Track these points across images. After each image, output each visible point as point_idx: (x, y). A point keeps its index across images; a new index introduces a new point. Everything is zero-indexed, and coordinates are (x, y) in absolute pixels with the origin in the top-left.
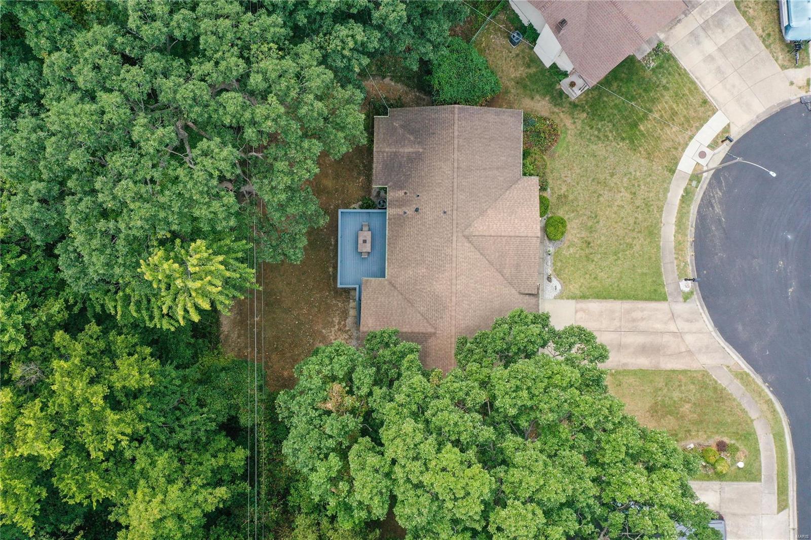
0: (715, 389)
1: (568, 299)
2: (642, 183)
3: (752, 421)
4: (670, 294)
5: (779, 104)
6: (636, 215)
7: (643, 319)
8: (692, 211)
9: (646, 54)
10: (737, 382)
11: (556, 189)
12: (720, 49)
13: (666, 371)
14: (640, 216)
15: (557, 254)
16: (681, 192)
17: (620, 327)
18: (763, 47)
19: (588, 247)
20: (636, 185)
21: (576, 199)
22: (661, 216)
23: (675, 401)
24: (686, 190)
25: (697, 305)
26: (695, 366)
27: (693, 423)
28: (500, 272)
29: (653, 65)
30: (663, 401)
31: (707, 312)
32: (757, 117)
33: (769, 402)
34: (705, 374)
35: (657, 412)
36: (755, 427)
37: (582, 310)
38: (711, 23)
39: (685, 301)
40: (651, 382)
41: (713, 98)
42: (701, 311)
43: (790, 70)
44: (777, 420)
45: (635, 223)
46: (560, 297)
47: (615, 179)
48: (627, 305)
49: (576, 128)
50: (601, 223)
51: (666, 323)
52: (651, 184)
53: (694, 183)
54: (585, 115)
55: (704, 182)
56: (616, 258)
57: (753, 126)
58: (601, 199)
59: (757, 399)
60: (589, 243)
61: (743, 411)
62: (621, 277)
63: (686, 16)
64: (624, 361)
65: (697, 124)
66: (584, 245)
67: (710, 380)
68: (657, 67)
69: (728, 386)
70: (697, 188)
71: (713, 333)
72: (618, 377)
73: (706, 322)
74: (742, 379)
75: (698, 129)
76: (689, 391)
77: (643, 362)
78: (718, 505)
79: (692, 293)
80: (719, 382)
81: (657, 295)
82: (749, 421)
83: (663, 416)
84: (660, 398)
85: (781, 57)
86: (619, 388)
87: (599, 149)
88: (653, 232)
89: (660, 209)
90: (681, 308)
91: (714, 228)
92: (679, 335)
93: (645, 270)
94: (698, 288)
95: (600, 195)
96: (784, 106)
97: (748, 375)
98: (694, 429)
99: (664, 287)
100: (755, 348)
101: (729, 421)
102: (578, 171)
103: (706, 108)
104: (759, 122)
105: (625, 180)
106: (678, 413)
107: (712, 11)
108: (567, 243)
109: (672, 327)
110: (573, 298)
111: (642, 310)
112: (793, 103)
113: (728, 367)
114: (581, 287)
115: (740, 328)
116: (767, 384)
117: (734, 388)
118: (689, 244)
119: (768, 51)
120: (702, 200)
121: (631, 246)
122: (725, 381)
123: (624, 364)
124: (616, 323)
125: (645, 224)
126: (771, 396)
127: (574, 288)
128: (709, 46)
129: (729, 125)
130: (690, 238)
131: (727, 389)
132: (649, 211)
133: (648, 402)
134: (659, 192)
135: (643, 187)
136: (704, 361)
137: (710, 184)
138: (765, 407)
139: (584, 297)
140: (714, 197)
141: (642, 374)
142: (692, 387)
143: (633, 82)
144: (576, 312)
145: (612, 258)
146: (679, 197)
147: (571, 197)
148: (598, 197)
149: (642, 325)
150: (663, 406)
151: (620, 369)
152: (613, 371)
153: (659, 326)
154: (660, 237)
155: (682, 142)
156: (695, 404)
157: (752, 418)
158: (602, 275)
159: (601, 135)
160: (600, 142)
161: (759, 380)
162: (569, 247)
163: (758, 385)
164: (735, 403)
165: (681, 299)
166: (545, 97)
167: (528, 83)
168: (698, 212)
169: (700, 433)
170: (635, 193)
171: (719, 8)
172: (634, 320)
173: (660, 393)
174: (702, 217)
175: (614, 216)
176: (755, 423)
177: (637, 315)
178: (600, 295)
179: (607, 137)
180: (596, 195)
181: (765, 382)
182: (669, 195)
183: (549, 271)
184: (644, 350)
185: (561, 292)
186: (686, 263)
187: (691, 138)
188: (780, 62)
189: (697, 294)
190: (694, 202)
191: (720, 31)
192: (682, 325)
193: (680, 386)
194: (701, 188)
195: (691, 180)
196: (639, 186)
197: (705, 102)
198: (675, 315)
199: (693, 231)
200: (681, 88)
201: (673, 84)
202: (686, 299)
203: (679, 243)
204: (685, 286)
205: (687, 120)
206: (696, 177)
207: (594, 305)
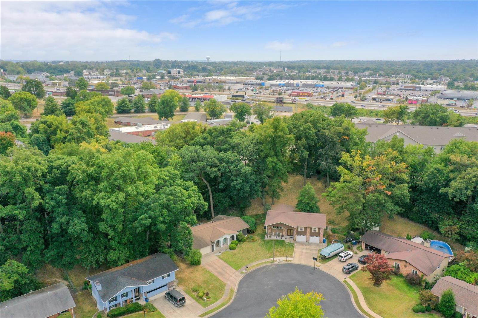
0: (223, 288)
3: (221, 298)
4: (239, 270)
8: (264, 265)
9: (288, 242)
10: (229, 290)
11: (242, 245)
12: (306, 252)
13: (218, 278)
14: (252, 258)
15: (228, 251)
17: (221, 267)
22: (256, 261)
23: (211, 283)
24: (267, 262)
25: (242, 276)
26: (225, 282)
28: (212, 235)
31: (242, 278)
33: (230, 298)
34: (225, 284)
37: (218, 260)
38: (309, 249)
40: (212, 277)
41: (294, 255)
44: (227, 302)
45: (249, 258)
46: (217, 256)
47: (256, 251)
48: (228, 265)
49: (260, 243)
50: (243, 254)
52: (262, 256)
54: (264, 242)
57: (298, 264)
59: (229, 296)
60: (236, 254)
61: (222, 295)
62: (233, 262)
64: (212, 271)
66: (234, 254)
67: (224, 286)
68: (287, 244)
70: (271, 263)
71: (238, 281)
72: (207, 272)
73: (239, 279)
74: (231, 291)
75: (284, 257)
76: (217, 284)
77: (216, 274)
81: (236, 268)
83: (204, 283)
84: (209, 280)
86: (204, 273)
87: (259, 247)
89: (258, 260)
90: (238, 273)
91: (265, 269)
92: (230, 276)
96: (309, 265)
97: (234, 291)
99: (239, 268)
100: (243, 289)
101: (216, 294)
102: (250, 247)
103: (291, 256)
104: (300, 264)
105: (258, 253)
106: (208, 285)
109: (231, 274)
110: (219, 258)
111: (229, 268)
113: (232, 287)
114: (223, 257)
115: (245, 284)
116: (235, 296)
117: (227, 291)
118: (256, 268)
120: (269, 265)
121: (243, 260)
122: (227, 289)
126: (233, 298)
128: (304, 251)
129: (292, 261)
130: (258, 267)
132: (255, 259)
133: (205, 279)
134: (261, 258)
135: (259, 255)
136: (228, 283)
137: (274, 264)
138: (228, 298)
139: (221, 259)
140: (272, 266)
141: (212, 275)
142: (219, 284)
143: (280, 243)
144: (216, 259)
145: (236, 258)
146: (265, 261)
147: (243, 248)
149: (225, 270)
150: (207, 282)
151: (210, 271)
152: (208, 270)
153: (228, 272)
155: (277, 256)
156: (214, 286)
158: (230, 259)
160: (261, 246)
161: (235, 294)
163: (233, 294)
164: (223, 293)
166: (260, 237)
167: (260, 234)
170: (256, 255)
172: (225, 268)
174: (265, 267)
175: (247, 255)
177: (227, 268)
178: (224, 261)
179: (263, 247)
180: (248, 251)
182: (263, 260)
183: (222, 252)
184: (220, 273)
185: (219, 255)
186: (250, 269)
187: (281, 257)
189: (245, 274)
190: (267, 264)
191: (310, 251)
192: (233, 275)
193: (216, 282)
195: (271, 261)
197: (292, 255)
198: (235, 273)
199: (261, 267)
200: (289, 250)
201: (288, 248)
202: (241, 273)
203: (254, 266)
204: (244, 271)
205: (284, 254)
206: (273, 261)
207: (221, 261)
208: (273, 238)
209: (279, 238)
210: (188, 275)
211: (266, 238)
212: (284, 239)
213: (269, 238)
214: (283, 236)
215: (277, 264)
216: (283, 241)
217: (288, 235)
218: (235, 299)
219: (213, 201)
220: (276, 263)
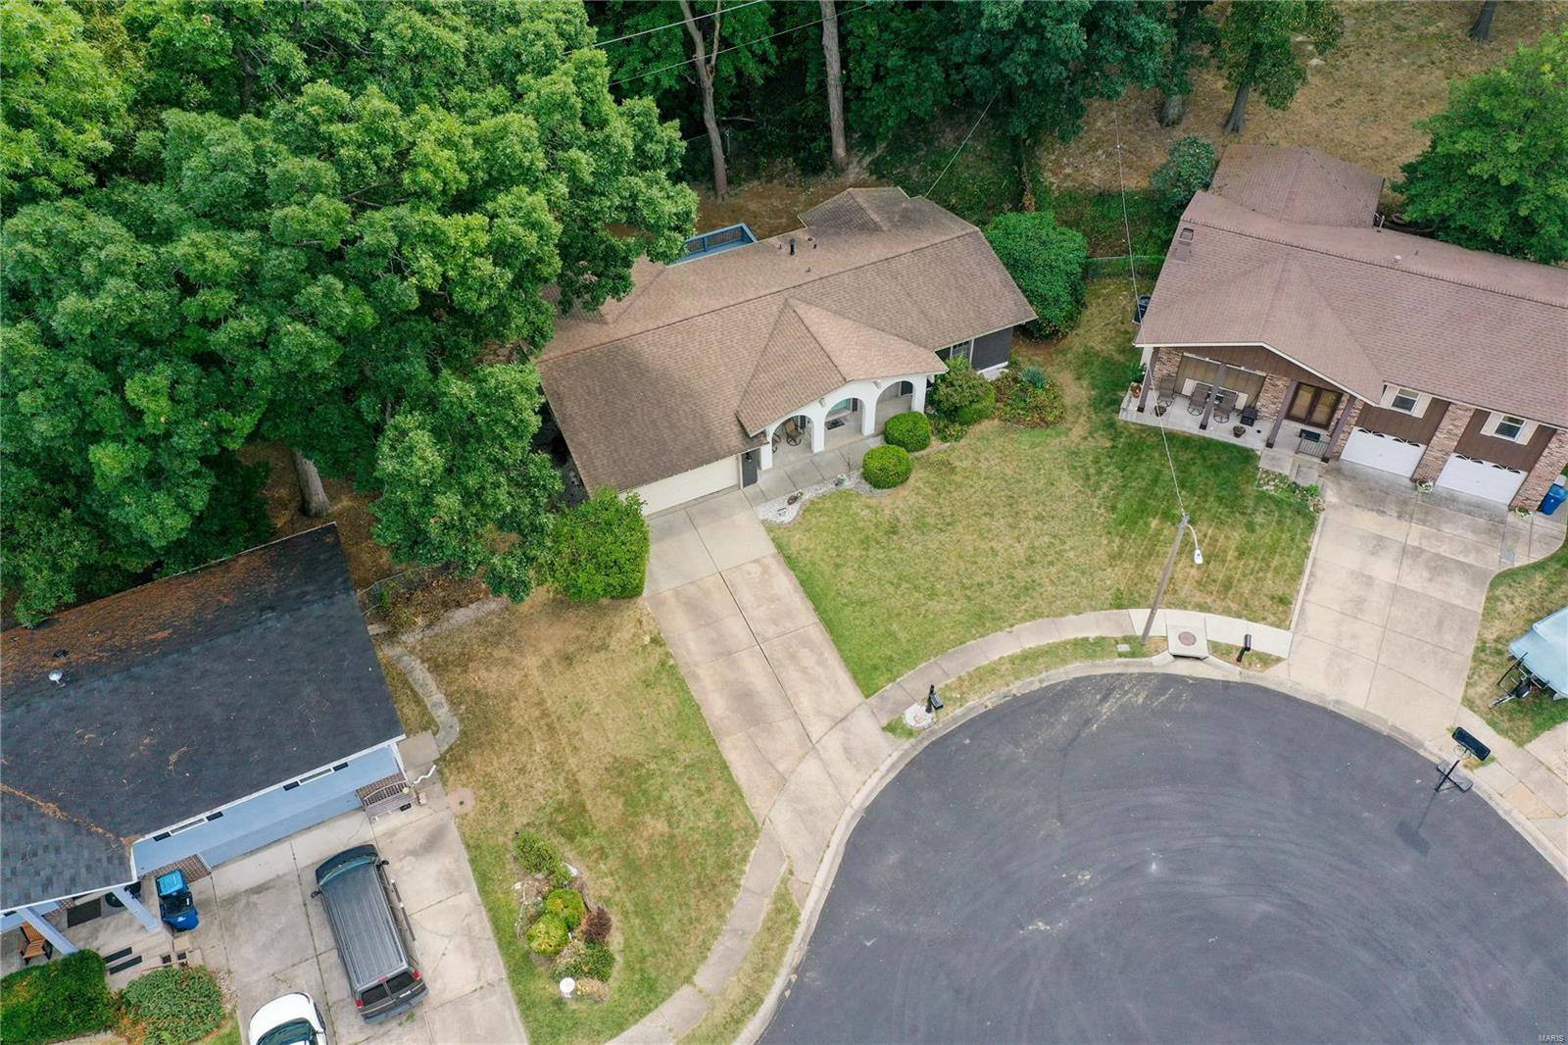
0: (726, 865)
1: (773, 540)
2: (1059, 565)
3: (688, 980)
4: (882, 697)
5: (1394, 728)
6: (995, 581)
7: (804, 670)
8: (1069, 667)
9: (1277, 470)
10: (767, 905)
11: (956, 453)
12: (1395, 588)
13: (718, 752)
14: (998, 588)
15: (847, 495)
16: (1092, 635)
17: (766, 640)
18: (1470, 651)
19: (887, 533)
20: (1049, 558)
21: (959, 486)
22: (1023, 620)
23: (660, 798)
24: (1100, 642)
25: (890, 757)
26: (758, 804)
27: (626, 855)
28: (756, 371)
29: (1270, 488)
30: (651, 775)
31: (888, 780)
32: (1337, 702)
33: (752, 1000)
34: (752, 831)
35: (621, 774)
36: (677, 995)
37: (765, 569)
38: (1425, 556)
39: (884, 729)
40: (682, 736)
41: (1302, 610)
42: (883, 768)
43: (1477, 717)
45: (980, 585)
46: (769, 527)
47: (1036, 526)
48: (816, 632)
49: (1079, 444)
50: (942, 537)
51: (819, 713)
52: (1068, 581)
53: (1124, 648)
54: (1108, 444)
55: (1139, 665)
56: (895, 581)
57: (1315, 701)
58: (986, 520)
59: (747, 967)
60: (895, 533)
61: (704, 949)
62: (863, 604)
63: (1399, 517)
64: (701, 672)
65: (1234, 607)
66: (886, 526)
67: (741, 846)
68: (1271, 497)
69: (747, 890)
70: (1121, 655)
71: (848, 812)
72: (664, 675)
73: (864, 787)
74: (779, 911)
75: (1227, 612)
76: (697, 815)
77: (716, 706)
78: (447, 996)
79: (910, 733)
80: (747, 868)
81: (867, 676)
82: (683, 973)
83: (616, 791)
84: (653, 766)
85: (1481, 689)
86: (640, 686)
87: (1067, 484)
88: (985, 620)
89: (1034, 614)
90: (867, 727)
91: (1065, 718)
92: (809, 745)
93: (902, 635)
94: (926, 743)
95: (992, 516)
96: (1402, 739)
97: (794, 922)
98: (612, 862)
99: (890, 680)
100: (864, 911)
101: (666, 927)
102: (1009, 472)
103: (1280, 608)
104: (1331, 707)
105: (1046, 539)
106: (635, 814)
107: (1444, 550)
108: (873, 502)
109: (816, 729)
110: (779, 547)
111: (822, 663)
112: (1421, 752)
113: (791, 873)
114: (807, 550)
115: (892, 859)
116: (794, 977)
117: (749, 905)
118: (1005, 689)
119: (1470, 664)
120: (1103, 676)
121: (932, 595)
122: (756, 880)
123: (695, 677)
124: (771, 631)
125: (989, 601)
126: (770, 1001)
127: (798, 541)
128: (1384, 570)
129: (1278, 660)
130: (1016, 688)
131: (740, 894)
132: (1017, 597)
133: (635, 749)
134: (1063, 598)
135: (1053, 570)
136: (778, 819)
137: (1143, 677)
138: (736, 992)
139: (790, 562)
140: (1126, 693)
141: (690, 715)
142: (710, 816)
143: (1217, 475)
144: (757, 561)
145: (890, 575)
146: (1080, 636)
147: (958, 478)
148: (985, 514)
149: (791, 675)
150: (640, 781)
151: (683, 672)
152: (671, 662)
153: (805, 703)
154: (982, 636)
155: (1182, 594)
156: (672, 837)
157: (696, 979)
158: (849, 573)
159: (1093, 479)
160: (1081, 482)
161: (794, 954)
162: (869, 507)
163: (781, 955)
164: (713, 921)
165: (885, 722)
166: (1093, 389)
167: (1096, 363)
168: (1077, 680)
169: (608, 880)
170: (1033, 562)
171: (1461, 558)
172: (793, 657)
173: (666, 761)
174: (1069, 690)
175: (970, 548)
176: (686, 989)
177: (807, 658)
178: (808, 585)
179: (1097, 487)
180: (986, 509)
181: (796, 970)
182: (1072, 617)
183: (808, 495)
184: (744, 699)
185: (780, 526)
186: (963, 699)
187: (1202, 608)
188: (1471, 692)
189: (913, 747)
190: (1089, 662)
191: (1426, 574)
192: (832, 745)
193: (700, 793)
194: (1127, 665)
195: (1126, 640)
196: (1051, 563)
197: (1284, 601)
198: (845, 724)
199: (1036, 686)
200: (1272, 550)
201: (1266, 535)
202: (890, 728)
203: (993, 670)
204: (915, 715)
205: (1227, 585)
206: (1139, 646)
207: (784, 584)
208: (1182, 419)
209: (1220, 430)
210: (537, 677)
211: (1129, 411)
212: (1253, 439)
213: (1149, 419)
214: (1249, 416)
215: (1168, 680)
216: (1247, 457)
217: (1289, 416)
218: (784, 1008)
219: (844, 64)
220: (1160, 662)
